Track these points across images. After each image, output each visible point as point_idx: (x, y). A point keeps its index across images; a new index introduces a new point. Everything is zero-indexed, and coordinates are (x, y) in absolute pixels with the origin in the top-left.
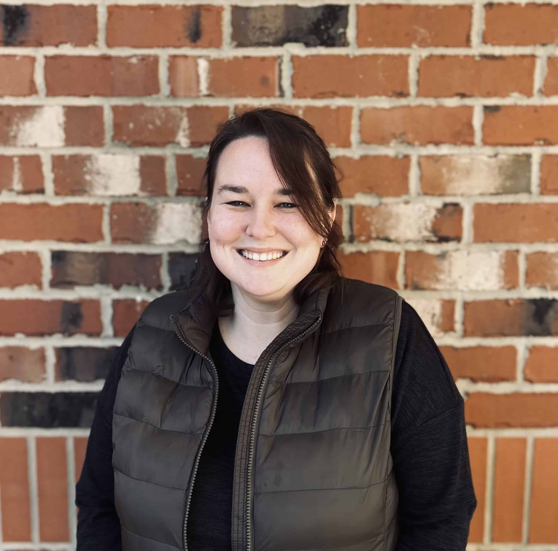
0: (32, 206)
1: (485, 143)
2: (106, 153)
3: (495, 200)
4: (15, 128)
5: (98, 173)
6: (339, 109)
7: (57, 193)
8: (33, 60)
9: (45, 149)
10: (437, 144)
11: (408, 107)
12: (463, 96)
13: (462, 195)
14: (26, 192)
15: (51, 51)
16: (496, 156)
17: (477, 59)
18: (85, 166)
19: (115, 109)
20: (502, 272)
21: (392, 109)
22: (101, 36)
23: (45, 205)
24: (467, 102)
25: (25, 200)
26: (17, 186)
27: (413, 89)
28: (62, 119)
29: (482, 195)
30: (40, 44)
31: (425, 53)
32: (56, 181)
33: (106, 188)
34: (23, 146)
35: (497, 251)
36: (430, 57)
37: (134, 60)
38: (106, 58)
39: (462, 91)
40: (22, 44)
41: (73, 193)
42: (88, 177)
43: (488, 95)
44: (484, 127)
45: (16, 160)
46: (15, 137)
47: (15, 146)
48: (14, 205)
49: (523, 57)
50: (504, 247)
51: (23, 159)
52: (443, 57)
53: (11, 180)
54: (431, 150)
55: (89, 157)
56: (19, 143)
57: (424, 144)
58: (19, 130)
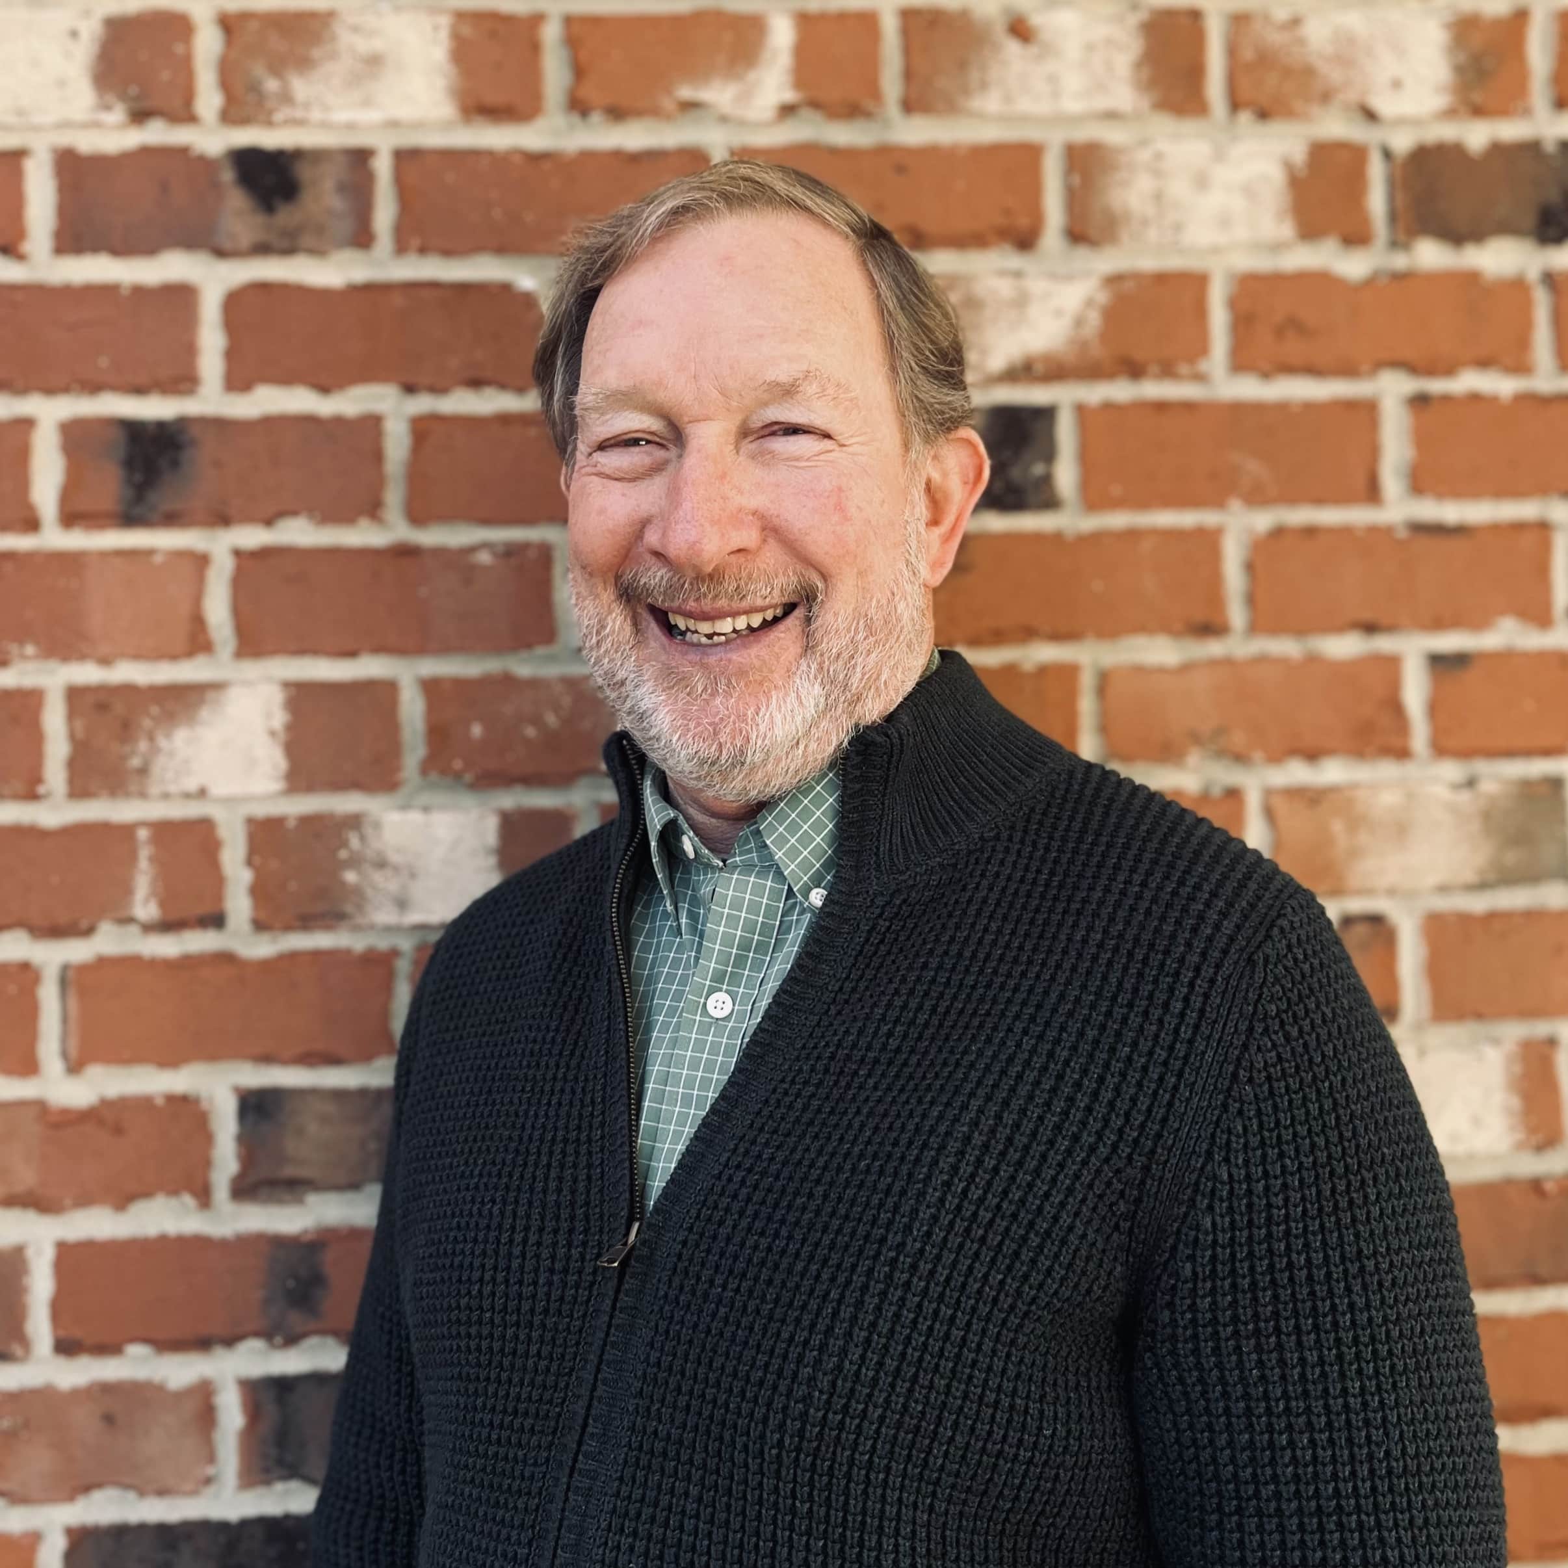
0: (187, 963)
1: (1441, 749)
2: (405, 807)
3: (1478, 904)
4: (143, 745)
5: (381, 864)
6: (1043, 671)
7: (260, 925)
8: (201, 561)
9: (229, 801)
10: (1312, 756)
11: (1228, 662)
12: (1370, 628)
13: (1391, 892)
14: (168, 925)
15: (252, 537)
16: (1471, 783)
17: (1402, 534)
18: (345, 844)
19: (431, 687)
20: (1515, 1102)
21: (1186, 668)
22: (394, 497)
23: (226, 958)
24: (1384, 644)
25: (167, 947)
26: (145, 908)
27: (1237, 614)
28: (279, 719)
29: (1443, 889)
30: (223, 520)
31: (1263, 520)
32: (257, 891)
33: (402, 904)
34: (166, 796)
35: (1496, 1042)
36: (1278, 532)
37: (484, 558)
38: (404, 552)
39: (1367, 615)
40: (171, 520)
41: (306, 922)
42: (350, 877)
43: (1438, 624)
44: (1434, 709)
45: (143, 834)
46: (143, 771)
47: (143, 795)
48: (133, 962)
49: (1518, 527)
50: (1514, 1031)
51: (164, 831)
52: (1310, 532)
53: (127, 891)
54: (1297, 773)
55: (355, 821)
56: (154, 790)
57: (1277, 757)
58: (155, 750)
